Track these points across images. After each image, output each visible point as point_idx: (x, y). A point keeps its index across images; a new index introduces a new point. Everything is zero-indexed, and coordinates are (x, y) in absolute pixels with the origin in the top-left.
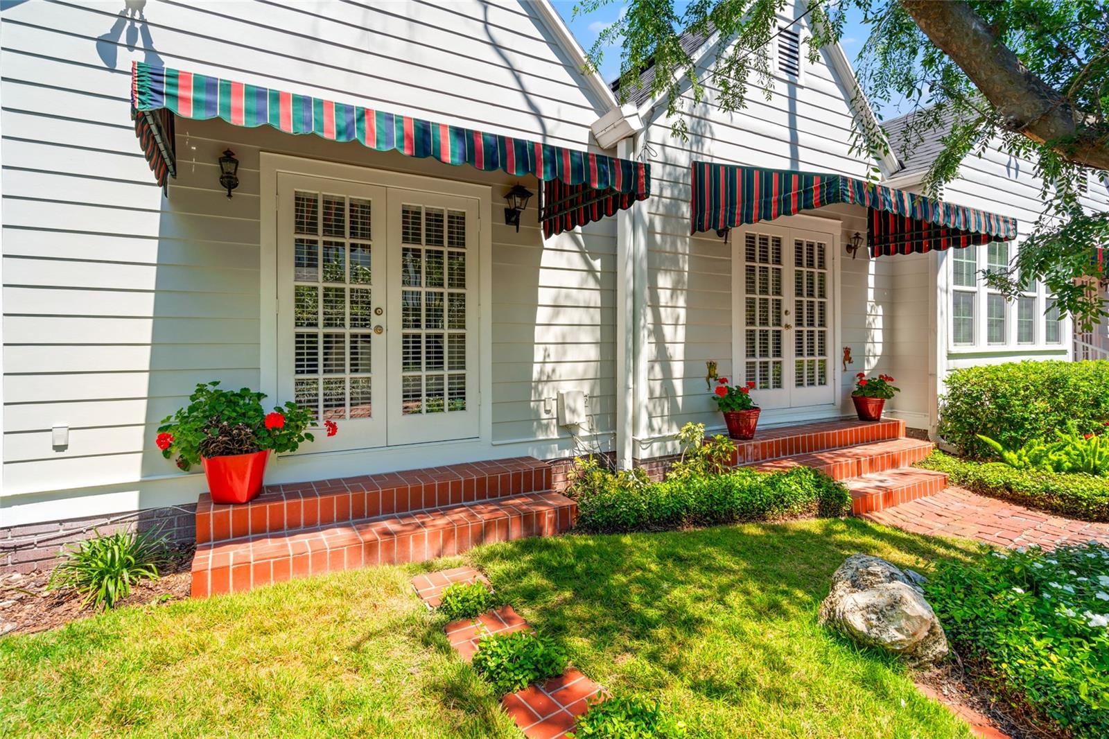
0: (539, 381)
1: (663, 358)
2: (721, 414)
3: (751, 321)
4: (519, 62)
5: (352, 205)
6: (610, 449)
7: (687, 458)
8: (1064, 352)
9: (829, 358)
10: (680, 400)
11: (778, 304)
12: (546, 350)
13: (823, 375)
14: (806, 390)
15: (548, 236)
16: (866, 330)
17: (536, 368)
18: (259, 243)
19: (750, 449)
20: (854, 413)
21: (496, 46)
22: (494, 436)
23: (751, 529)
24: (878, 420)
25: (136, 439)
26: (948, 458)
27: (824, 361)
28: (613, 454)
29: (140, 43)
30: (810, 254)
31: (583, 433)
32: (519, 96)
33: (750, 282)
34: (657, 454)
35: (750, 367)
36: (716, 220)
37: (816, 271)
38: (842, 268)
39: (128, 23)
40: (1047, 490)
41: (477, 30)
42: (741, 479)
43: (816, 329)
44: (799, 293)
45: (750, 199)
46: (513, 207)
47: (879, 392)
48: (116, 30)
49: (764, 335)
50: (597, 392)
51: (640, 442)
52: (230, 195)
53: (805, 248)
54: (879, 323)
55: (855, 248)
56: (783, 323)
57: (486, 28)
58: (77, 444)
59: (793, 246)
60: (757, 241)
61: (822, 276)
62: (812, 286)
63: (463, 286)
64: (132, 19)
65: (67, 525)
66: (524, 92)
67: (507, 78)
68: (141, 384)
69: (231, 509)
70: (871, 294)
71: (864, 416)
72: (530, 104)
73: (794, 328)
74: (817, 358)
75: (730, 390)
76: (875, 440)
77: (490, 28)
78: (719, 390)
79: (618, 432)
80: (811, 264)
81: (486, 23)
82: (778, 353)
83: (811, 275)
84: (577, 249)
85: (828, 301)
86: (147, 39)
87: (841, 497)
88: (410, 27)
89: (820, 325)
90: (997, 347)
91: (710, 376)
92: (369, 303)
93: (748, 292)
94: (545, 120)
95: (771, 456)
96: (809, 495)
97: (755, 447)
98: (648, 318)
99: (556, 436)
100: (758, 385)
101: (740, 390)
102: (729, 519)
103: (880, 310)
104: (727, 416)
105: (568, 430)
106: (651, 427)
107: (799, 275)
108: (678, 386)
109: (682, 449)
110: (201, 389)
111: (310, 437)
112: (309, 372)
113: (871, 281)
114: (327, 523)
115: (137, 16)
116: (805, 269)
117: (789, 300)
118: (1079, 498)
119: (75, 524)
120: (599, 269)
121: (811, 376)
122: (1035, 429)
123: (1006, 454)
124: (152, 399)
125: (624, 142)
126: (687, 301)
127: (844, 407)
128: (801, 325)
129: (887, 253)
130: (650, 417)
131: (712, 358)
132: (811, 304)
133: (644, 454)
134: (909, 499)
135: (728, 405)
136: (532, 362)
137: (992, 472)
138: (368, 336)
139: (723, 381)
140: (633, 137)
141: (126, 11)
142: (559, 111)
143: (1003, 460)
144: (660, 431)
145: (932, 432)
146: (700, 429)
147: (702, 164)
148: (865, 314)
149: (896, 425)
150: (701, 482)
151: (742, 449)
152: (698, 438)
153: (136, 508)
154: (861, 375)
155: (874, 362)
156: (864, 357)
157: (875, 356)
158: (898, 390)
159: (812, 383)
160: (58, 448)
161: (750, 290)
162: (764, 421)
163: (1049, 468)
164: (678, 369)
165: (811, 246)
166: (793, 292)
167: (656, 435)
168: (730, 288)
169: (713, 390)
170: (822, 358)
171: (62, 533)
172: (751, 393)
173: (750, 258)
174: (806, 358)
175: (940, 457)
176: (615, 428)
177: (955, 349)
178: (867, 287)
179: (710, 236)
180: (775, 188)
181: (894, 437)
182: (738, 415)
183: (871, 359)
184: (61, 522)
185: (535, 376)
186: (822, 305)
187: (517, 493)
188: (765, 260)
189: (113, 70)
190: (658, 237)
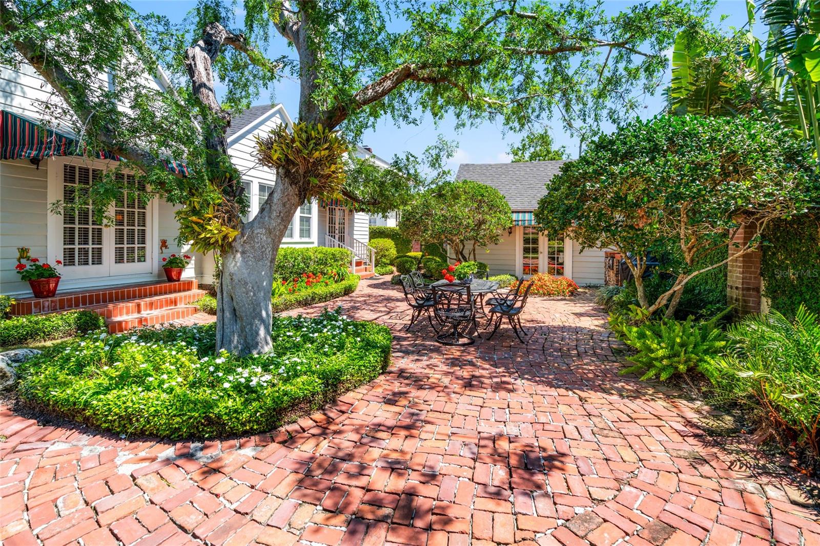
3: (69, 222)
8: (313, 243)
9: (148, 245)
14: (125, 266)
27: (143, 248)
33: (69, 196)
35: (68, 251)
49: (82, 231)
56: (104, 224)
60: (77, 170)
62: (132, 202)
73: (115, 227)
74: (136, 246)
82: (98, 242)
89: (140, 225)
91: (22, 257)
93: (66, 202)
100: (77, 263)
104: (32, 285)
121: (130, 257)
128: (121, 225)
132: (131, 213)
147: (7, 113)
157: (187, 244)
159: (131, 261)
161: (69, 201)
168: (45, 199)
170: (141, 245)
173: (70, 180)
174: (126, 246)
181: (188, 290)
182: (40, 282)
183: (185, 246)
186: (142, 213)
188: (85, 183)
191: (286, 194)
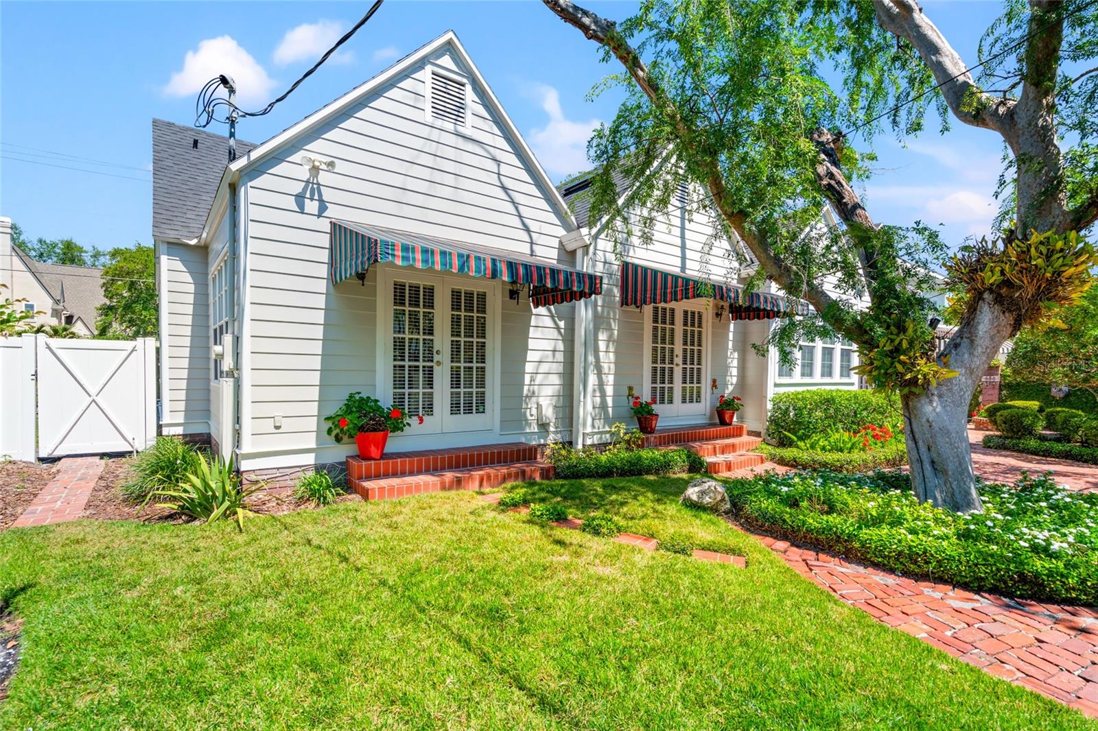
0: (527, 396)
1: (601, 385)
2: (636, 418)
3: (655, 361)
4: (518, 198)
5: (424, 288)
6: (567, 439)
7: (615, 444)
8: (852, 384)
9: (703, 385)
10: (610, 410)
11: (672, 351)
12: (531, 377)
13: (699, 396)
14: (688, 406)
15: (536, 306)
16: (726, 368)
17: (526, 388)
18: (375, 311)
19: (652, 439)
20: (717, 421)
21: (504, 188)
22: (502, 429)
23: (651, 478)
24: (730, 424)
25: (312, 424)
26: (770, 448)
27: (699, 387)
28: (570, 443)
29: (316, 197)
30: (693, 319)
31: (552, 429)
32: (517, 219)
33: (655, 336)
34: (596, 442)
35: (654, 389)
36: (636, 299)
37: (696, 329)
38: (713, 328)
39: (311, 185)
40: (813, 460)
41: (494, 179)
42: (646, 454)
43: (695, 367)
44: (685, 343)
45: (655, 289)
46: (515, 289)
47: (731, 407)
48: (305, 189)
49: (663, 369)
50: (561, 404)
51: (588, 434)
52: (363, 285)
53: (689, 314)
54: (735, 363)
55: (721, 315)
56: (675, 363)
57: (499, 177)
58: (287, 425)
59: (682, 313)
60: (660, 310)
61: (700, 333)
62: (694, 339)
63: (484, 337)
64: (313, 183)
65: (281, 470)
66: (520, 216)
67: (509, 208)
68: (314, 393)
69: (373, 462)
70: (730, 344)
71: (723, 422)
72: (524, 224)
73: (681, 366)
74: (695, 385)
75: (641, 404)
76: (728, 436)
77: (501, 177)
78: (635, 403)
79: (574, 429)
80: (693, 325)
81: (499, 174)
82: (671, 382)
83: (693, 332)
84: (548, 314)
85: (703, 349)
86: (320, 194)
87: (701, 464)
88: (456, 179)
89: (698, 364)
90: (807, 380)
91: (629, 395)
92: (432, 348)
93: (653, 342)
94: (532, 234)
95: (665, 444)
96: (684, 462)
97: (655, 438)
98: (591, 359)
99: (536, 430)
100: (658, 402)
101: (648, 404)
102: (640, 473)
103: (736, 355)
104: (639, 419)
105: (543, 426)
106: (593, 426)
107: (685, 332)
108: (610, 401)
109: (612, 439)
110: (351, 396)
111: (409, 424)
112: (400, 388)
113: (731, 336)
114: (419, 472)
115: (315, 182)
116: (689, 328)
117: (678, 348)
118: (827, 463)
119: (285, 470)
120: (563, 327)
121: (691, 397)
122: (815, 428)
123: (799, 443)
124: (321, 401)
125: (581, 249)
126: (616, 349)
127: (711, 417)
128: (686, 364)
129: (741, 319)
130: (593, 419)
131: (631, 384)
132: (692, 351)
133: (589, 442)
134: (741, 468)
135: (640, 412)
136: (523, 384)
137: (789, 453)
138: (432, 367)
139: (637, 398)
140: (587, 247)
141: (309, 179)
142: (540, 228)
143: (798, 447)
144: (599, 428)
145: (763, 432)
146: (623, 426)
147: (627, 265)
148: (727, 357)
149: (741, 428)
150: (625, 455)
151: (647, 438)
152: (622, 431)
153: (313, 462)
154: (723, 397)
155: (731, 388)
156: (725, 385)
157: (732, 384)
158: (742, 405)
159: (691, 401)
160: (277, 428)
161: (655, 341)
162: (660, 424)
163: (819, 449)
164: (609, 390)
165: (693, 313)
166: (682, 342)
167: (596, 430)
168: (643, 340)
169: (631, 404)
170: (699, 385)
171: (278, 475)
172: (654, 406)
173: (655, 321)
174: (688, 385)
175: (764, 446)
176: (572, 427)
177: (779, 381)
178: (728, 340)
179: (632, 308)
180: (669, 285)
181: (740, 435)
182: (646, 418)
183: (729, 386)
184: (278, 469)
185: (525, 392)
186: (699, 351)
187: (518, 461)
188: (664, 322)
189: (302, 213)
190: (599, 309)
191: (996, 324)
